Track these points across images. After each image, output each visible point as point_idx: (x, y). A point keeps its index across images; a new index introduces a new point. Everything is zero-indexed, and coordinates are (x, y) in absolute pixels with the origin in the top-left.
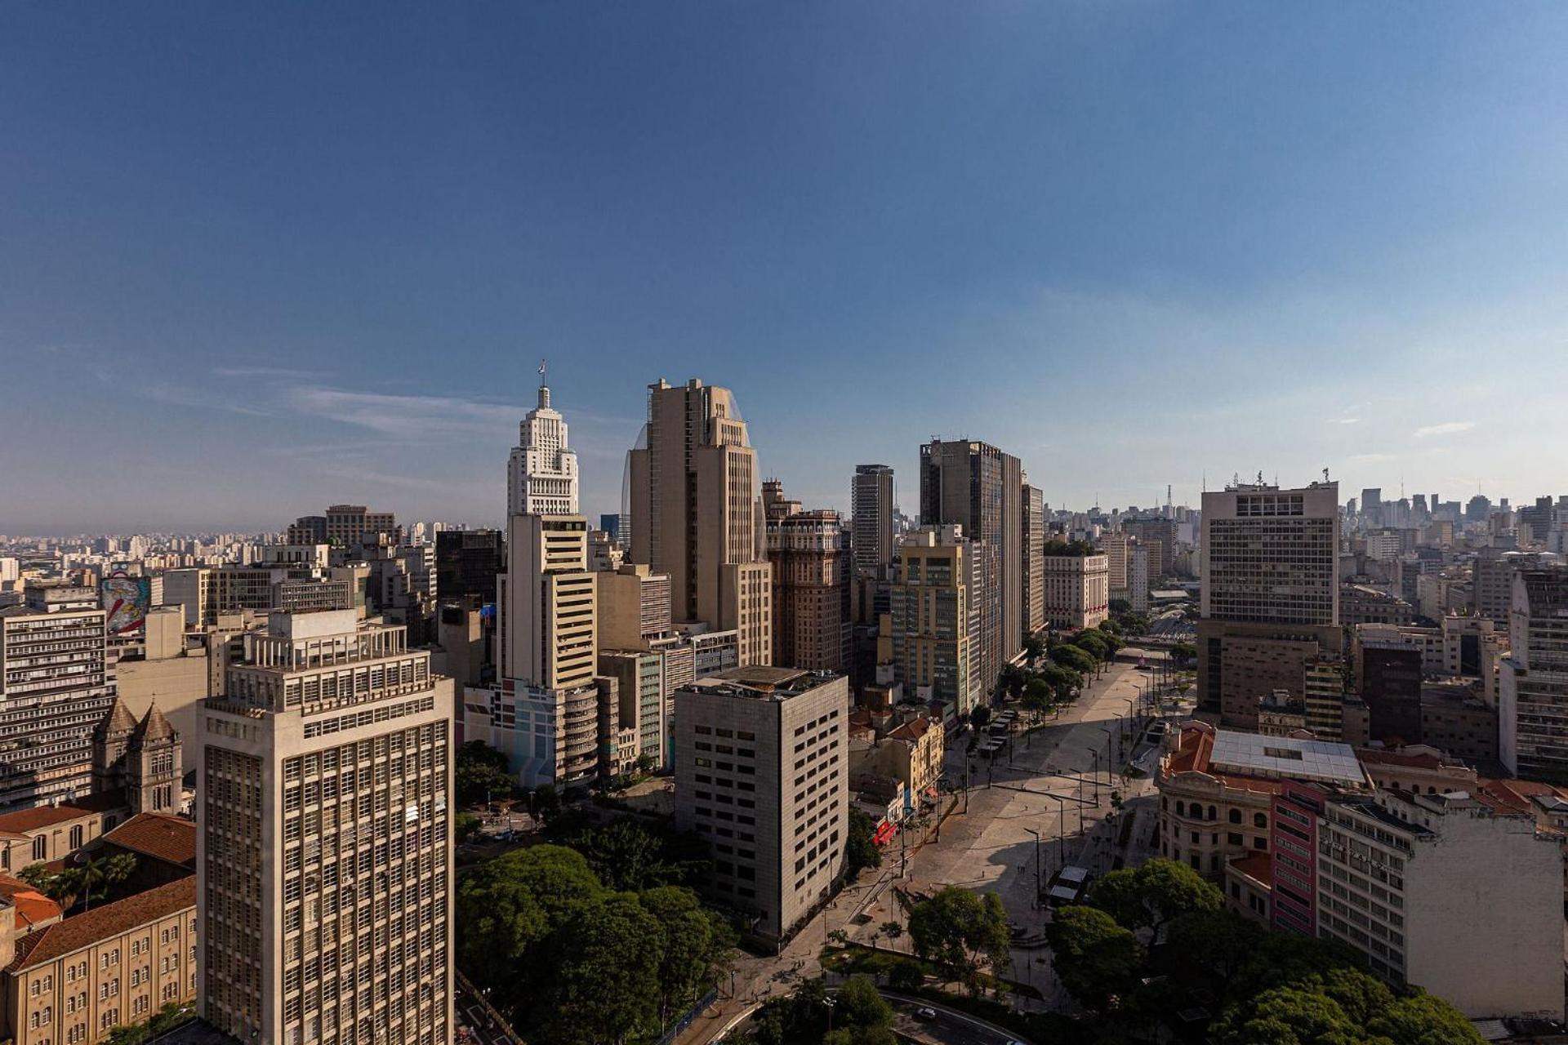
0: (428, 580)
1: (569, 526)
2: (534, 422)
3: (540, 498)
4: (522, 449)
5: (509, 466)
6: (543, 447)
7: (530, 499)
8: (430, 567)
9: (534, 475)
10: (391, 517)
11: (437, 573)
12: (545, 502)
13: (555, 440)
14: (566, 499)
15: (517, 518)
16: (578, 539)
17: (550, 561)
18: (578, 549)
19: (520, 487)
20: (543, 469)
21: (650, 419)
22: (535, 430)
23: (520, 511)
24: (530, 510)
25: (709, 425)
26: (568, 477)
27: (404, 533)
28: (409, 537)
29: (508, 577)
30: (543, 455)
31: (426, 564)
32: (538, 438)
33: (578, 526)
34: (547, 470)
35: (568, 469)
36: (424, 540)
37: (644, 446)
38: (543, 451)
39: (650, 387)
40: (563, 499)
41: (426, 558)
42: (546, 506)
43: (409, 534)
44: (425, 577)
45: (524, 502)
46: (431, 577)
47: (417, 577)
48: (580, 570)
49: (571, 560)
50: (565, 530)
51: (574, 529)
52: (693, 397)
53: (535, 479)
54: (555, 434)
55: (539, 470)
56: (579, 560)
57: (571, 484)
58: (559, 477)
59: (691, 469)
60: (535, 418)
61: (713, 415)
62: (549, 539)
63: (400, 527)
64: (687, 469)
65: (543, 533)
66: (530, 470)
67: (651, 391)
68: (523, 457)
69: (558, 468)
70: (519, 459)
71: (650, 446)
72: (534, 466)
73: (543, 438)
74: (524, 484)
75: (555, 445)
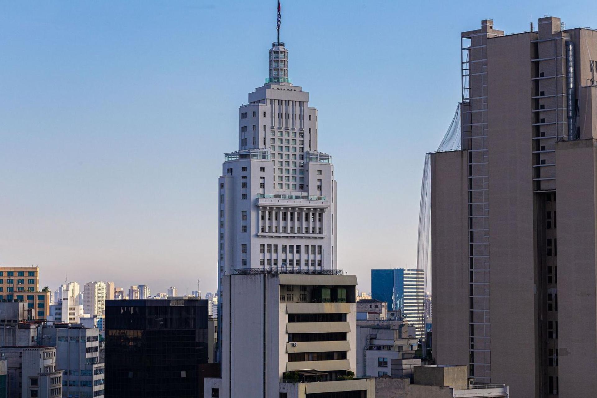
0: (89, 384)
1: (326, 294)
2: (262, 108)
3: (273, 242)
4: (243, 156)
5: (222, 186)
6: (277, 151)
7: (255, 244)
8: (93, 361)
9: (262, 202)
10: (32, 273)
11: (107, 371)
12: (280, 249)
13: (298, 138)
14: (317, 243)
15: (237, 279)
16: (340, 317)
17: (293, 357)
18: (342, 336)
19: (240, 223)
20: (277, 190)
21: (467, 95)
22: (263, 121)
23: (240, 266)
24: (255, 264)
25: (576, 102)
26: (319, 204)
27: (52, 302)
28: (59, 306)
29: (222, 384)
30: (277, 166)
31: (89, 355)
32: (269, 135)
33: (342, 294)
34: (284, 191)
35: (320, 187)
36: (82, 312)
37: (455, 145)
38: (277, 158)
39: (465, 35)
40: (310, 243)
41: (88, 345)
42: (281, 256)
43: (60, 304)
44: (84, 378)
45: (245, 248)
46: (95, 378)
47: (72, 378)
48: (344, 375)
49: (329, 356)
50: (319, 301)
51: (334, 299)
52: (545, 52)
53: (265, 208)
54: (297, 127)
55: (270, 191)
56: (342, 355)
57: (325, 215)
58: (304, 203)
59: (543, 186)
60: (263, 101)
61: (585, 82)
62: (292, 318)
63: (45, 290)
64: (537, 184)
65: (282, 307)
66: (255, 190)
67: (468, 43)
68: (244, 169)
69: (303, 187)
70: (238, 173)
71: (467, 142)
72: (263, 185)
73: (278, 135)
74: (245, 216)
75: (298, 146)
